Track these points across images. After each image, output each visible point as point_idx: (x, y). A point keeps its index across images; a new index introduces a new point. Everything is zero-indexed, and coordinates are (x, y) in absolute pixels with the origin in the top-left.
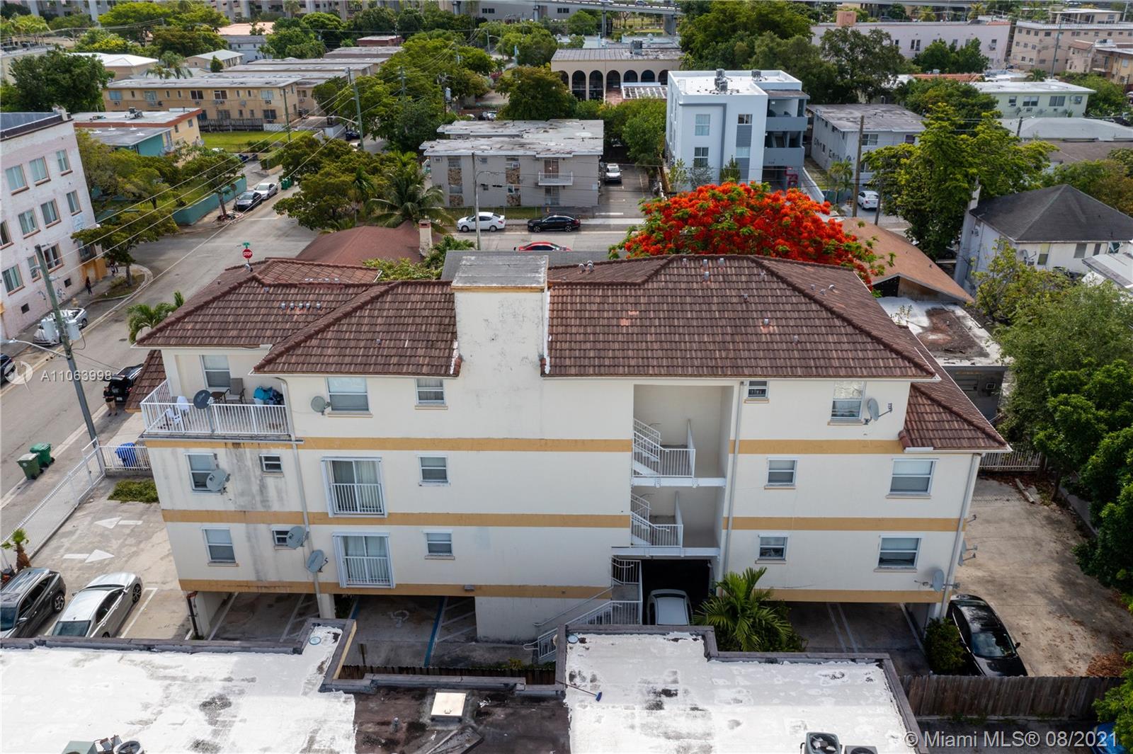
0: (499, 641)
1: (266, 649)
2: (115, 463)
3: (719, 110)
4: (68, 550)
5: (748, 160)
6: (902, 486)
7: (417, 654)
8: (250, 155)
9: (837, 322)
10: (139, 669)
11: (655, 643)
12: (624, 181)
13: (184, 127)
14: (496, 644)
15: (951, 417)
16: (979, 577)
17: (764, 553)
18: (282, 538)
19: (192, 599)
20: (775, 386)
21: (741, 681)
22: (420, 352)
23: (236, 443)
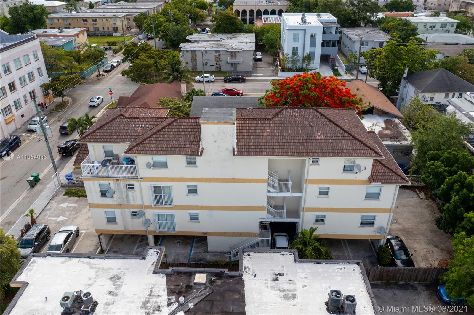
0: (216, 252)
1: (132, 258)
2: (65, 181)
3: (303, 32)
4: (50, 216)
5: (315, 52)
6: (369, 196)
7: (185, 257)
8: (108, 47)
9: (346, 135)
10: (86, 265)
11: (276, 256)
12: (263, 59)
13: (81, 36)
14: (215, 253)
15: (389, 171)
16: (399, 228)
17: (317, 220)
18: (134, 214)
19: (100, 236)
20: (322, 160)
21: (307, 270)
22: (187, 146)
23: (117, 179)
